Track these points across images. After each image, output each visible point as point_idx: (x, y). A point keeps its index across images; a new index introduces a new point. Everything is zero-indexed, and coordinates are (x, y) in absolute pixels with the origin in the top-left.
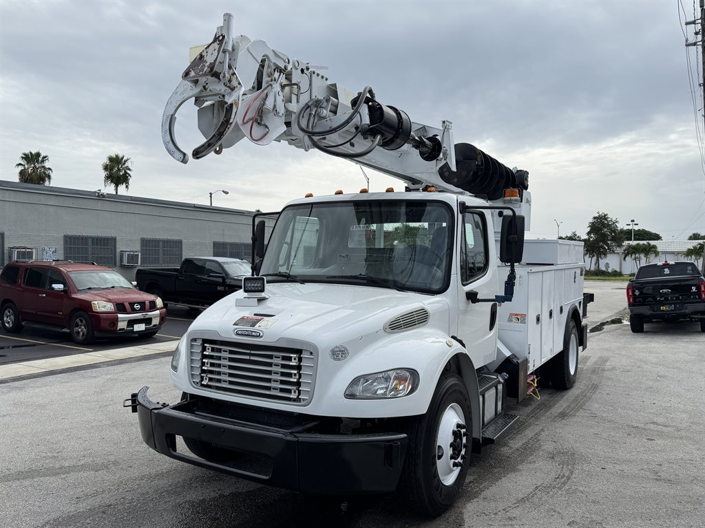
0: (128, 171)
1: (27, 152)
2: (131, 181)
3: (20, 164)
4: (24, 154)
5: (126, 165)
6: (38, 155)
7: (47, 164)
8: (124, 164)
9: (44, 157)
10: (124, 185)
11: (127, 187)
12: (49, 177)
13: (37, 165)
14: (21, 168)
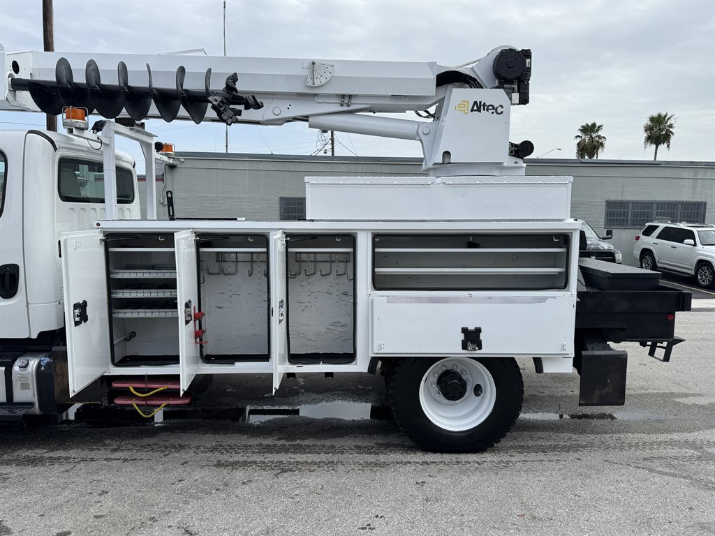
0: (671, 130)
1: (584, 124)
2: (673, 140)
3: (578, 136)
4: (582, 127)
5: (668, 123)
6: (594, 125)
7: (601, 133)
8: (666, 123)
9: (599, 127)
10: (666, 145)
11: (668, 146)
12: (602, 144)
13: (594, 135)
14: (579, 140)
